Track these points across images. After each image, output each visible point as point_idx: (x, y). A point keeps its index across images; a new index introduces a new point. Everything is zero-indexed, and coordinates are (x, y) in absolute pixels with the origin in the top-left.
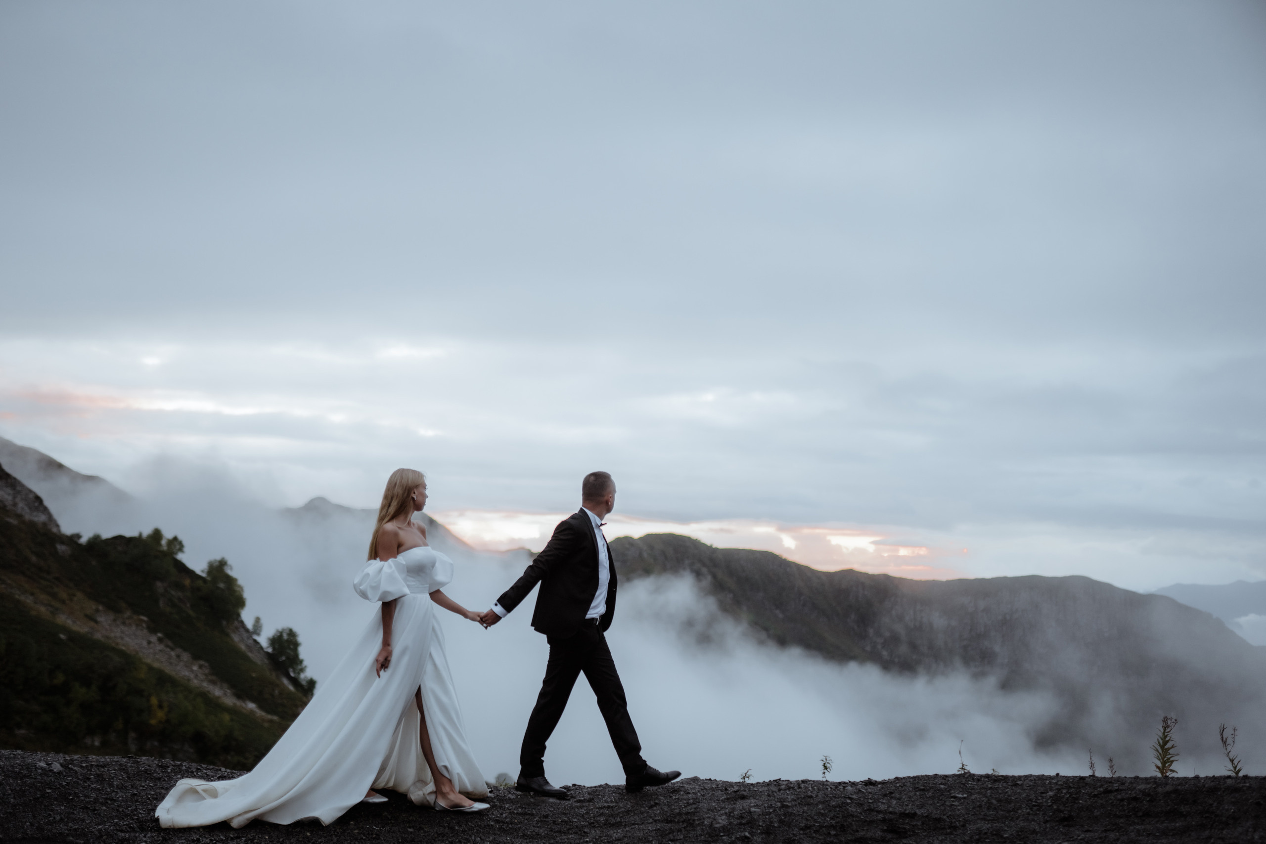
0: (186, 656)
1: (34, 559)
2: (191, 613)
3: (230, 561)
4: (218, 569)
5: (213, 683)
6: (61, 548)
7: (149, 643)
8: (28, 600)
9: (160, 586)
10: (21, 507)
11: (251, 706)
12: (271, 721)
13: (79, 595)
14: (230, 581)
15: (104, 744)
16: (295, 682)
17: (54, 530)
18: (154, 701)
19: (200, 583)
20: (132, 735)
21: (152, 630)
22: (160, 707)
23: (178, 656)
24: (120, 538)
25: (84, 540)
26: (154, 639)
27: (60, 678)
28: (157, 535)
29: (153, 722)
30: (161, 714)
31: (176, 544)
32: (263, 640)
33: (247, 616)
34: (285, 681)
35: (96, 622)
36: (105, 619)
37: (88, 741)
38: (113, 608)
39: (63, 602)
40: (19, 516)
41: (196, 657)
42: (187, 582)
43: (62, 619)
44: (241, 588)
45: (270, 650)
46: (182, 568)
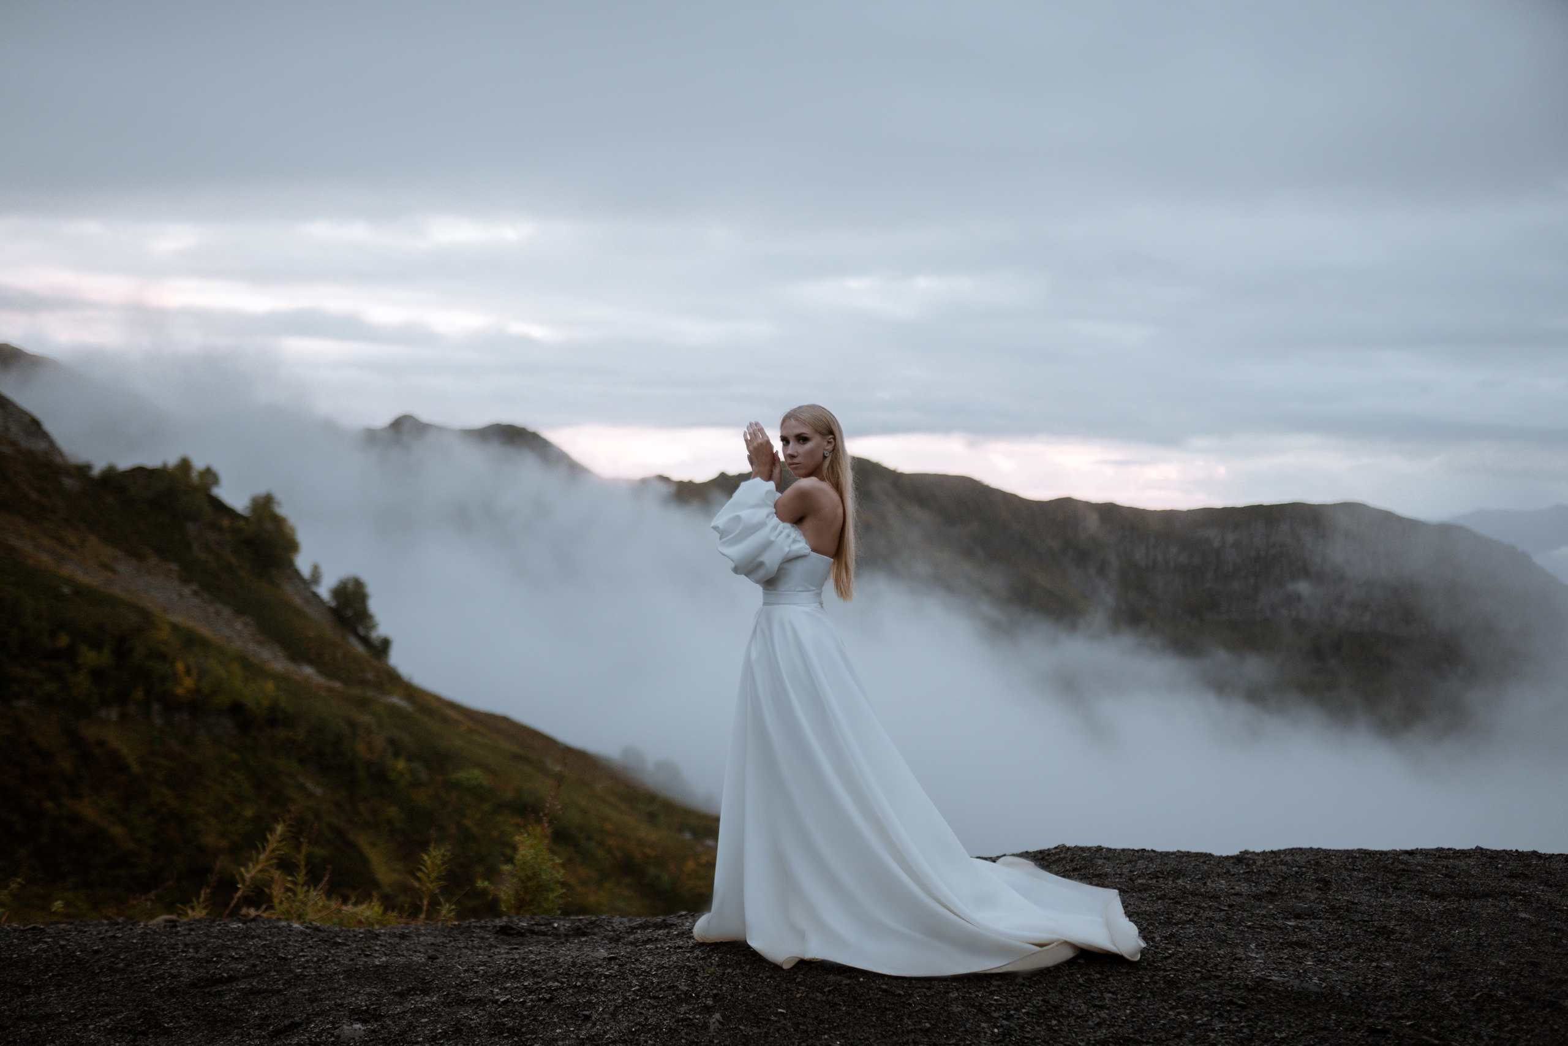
0: (227, 612)
1: (34, 495)
2: (233, 560)
3: (279, 495)
4: (264, 506)
5: (261, 643)
6: (68, 482)
7: (181, 596)
8: (27, 546)
9: (191, 528)
10: (15, 431)
11: (308, 670)
12: (330, 690)
13: (93, 540)
14: (279, 522)
15: (123, 717)
16: (365, 641)
17: (59, 460)
18: (180, 666)
19: (242, 523)
20: (156, 707)
21: (185, 581)
22: (188, 672)
23: (218, 613)
24: (140, 472)
25: (96, 472)
26: (187, 591)
27: (64, 640)
28: (185, 465)
29: (180, 691)
30: (189, 682)
31: (210, 476)
32: (324, 591)
33: (303, 563)
34: (353, 641)
35: (114, 571)
36: (126, 568)
37: (103, 713)
38: (135, 554)
39: (72, 548)
40: (13, 444)
41: (239, 612)
42: (226, 522)
43: (68, 570)
44: (292, 529)
45: (333, 604)
46: (219, 506)
